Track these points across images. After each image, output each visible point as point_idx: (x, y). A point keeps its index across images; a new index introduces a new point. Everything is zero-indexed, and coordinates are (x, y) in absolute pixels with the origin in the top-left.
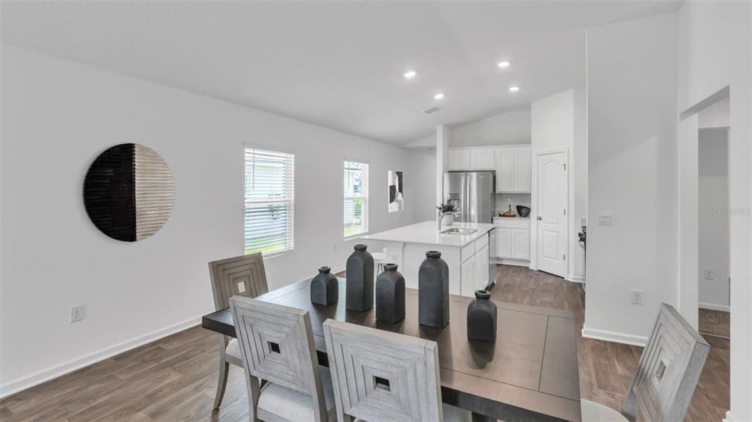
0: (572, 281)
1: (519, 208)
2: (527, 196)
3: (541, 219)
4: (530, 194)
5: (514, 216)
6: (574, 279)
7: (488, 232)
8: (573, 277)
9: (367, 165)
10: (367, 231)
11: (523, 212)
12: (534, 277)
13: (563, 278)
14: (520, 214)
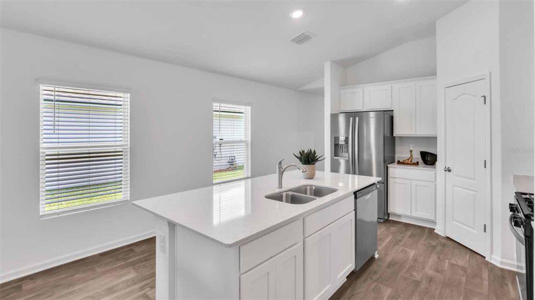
0: (499, 265)
1: (424, 155)
2: (433, 140)
3: (450, 171)
4: (436, 138)
5: (417, 164)
6: (502, 263)
7: (355, 193)
8: (500, 259)
9: (250, 108)
10: (250, 175)
11: (429, 159)
12: (439, 248)
13: (485, 257)
14: (426, 162)
